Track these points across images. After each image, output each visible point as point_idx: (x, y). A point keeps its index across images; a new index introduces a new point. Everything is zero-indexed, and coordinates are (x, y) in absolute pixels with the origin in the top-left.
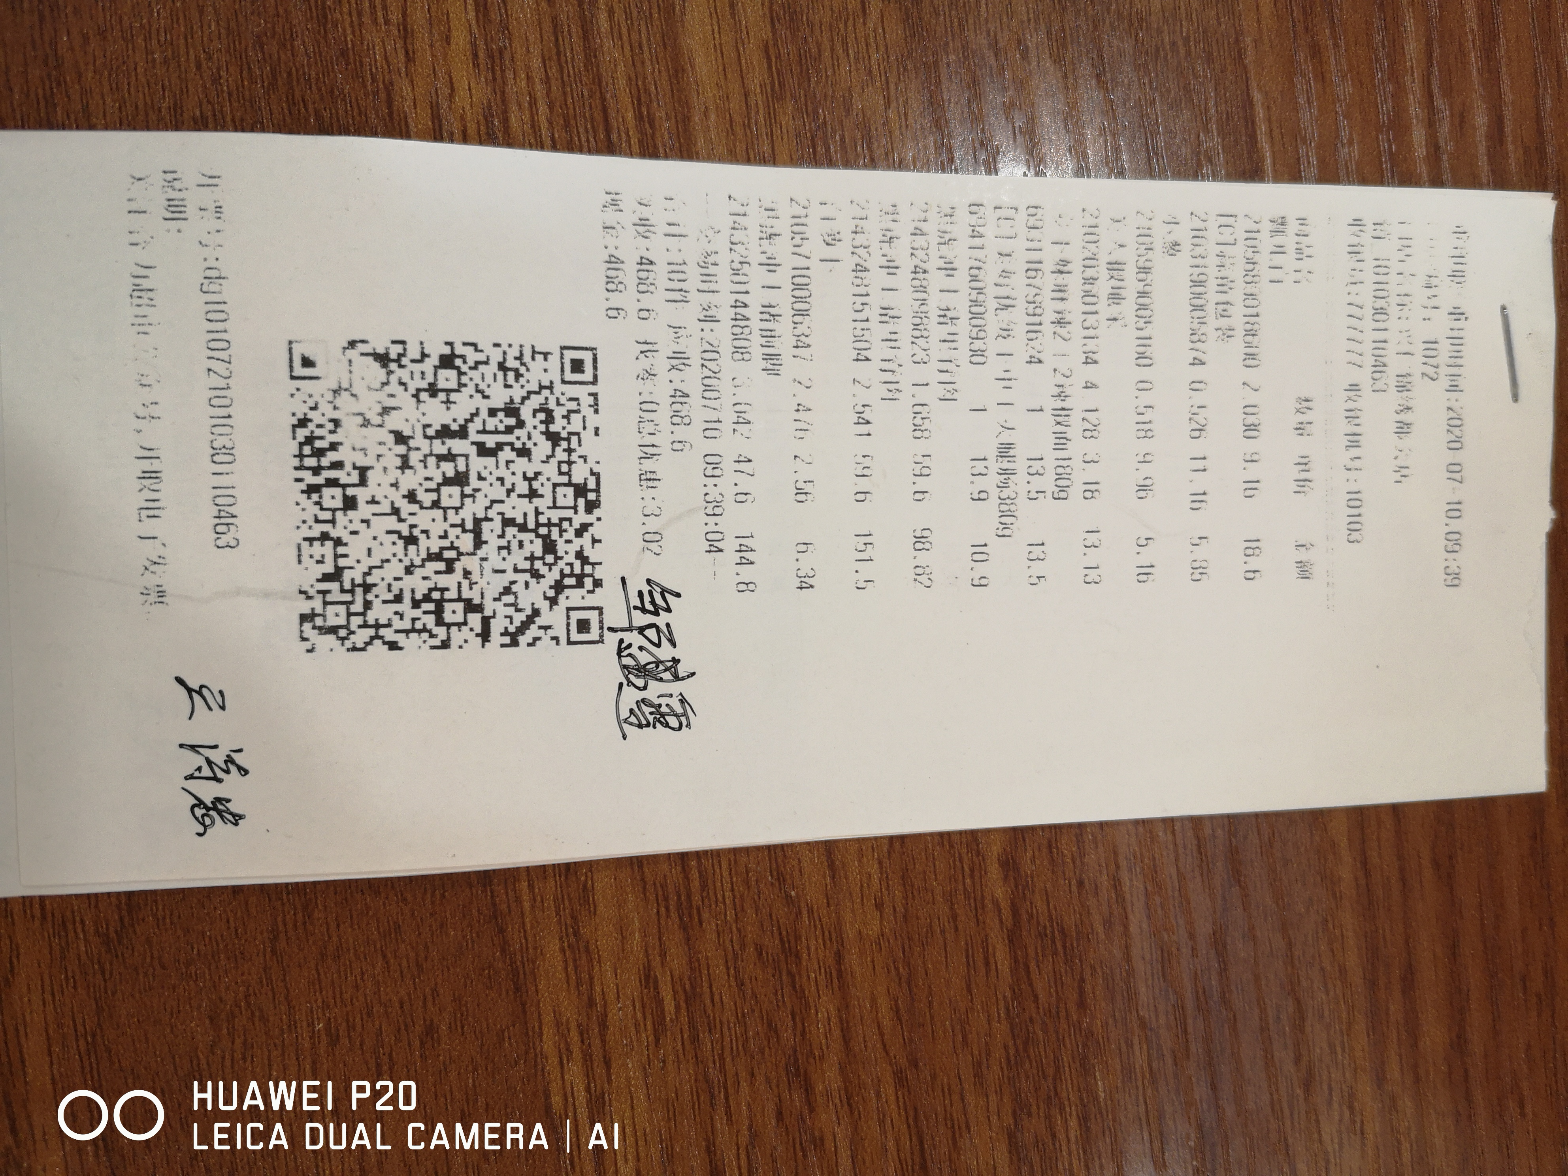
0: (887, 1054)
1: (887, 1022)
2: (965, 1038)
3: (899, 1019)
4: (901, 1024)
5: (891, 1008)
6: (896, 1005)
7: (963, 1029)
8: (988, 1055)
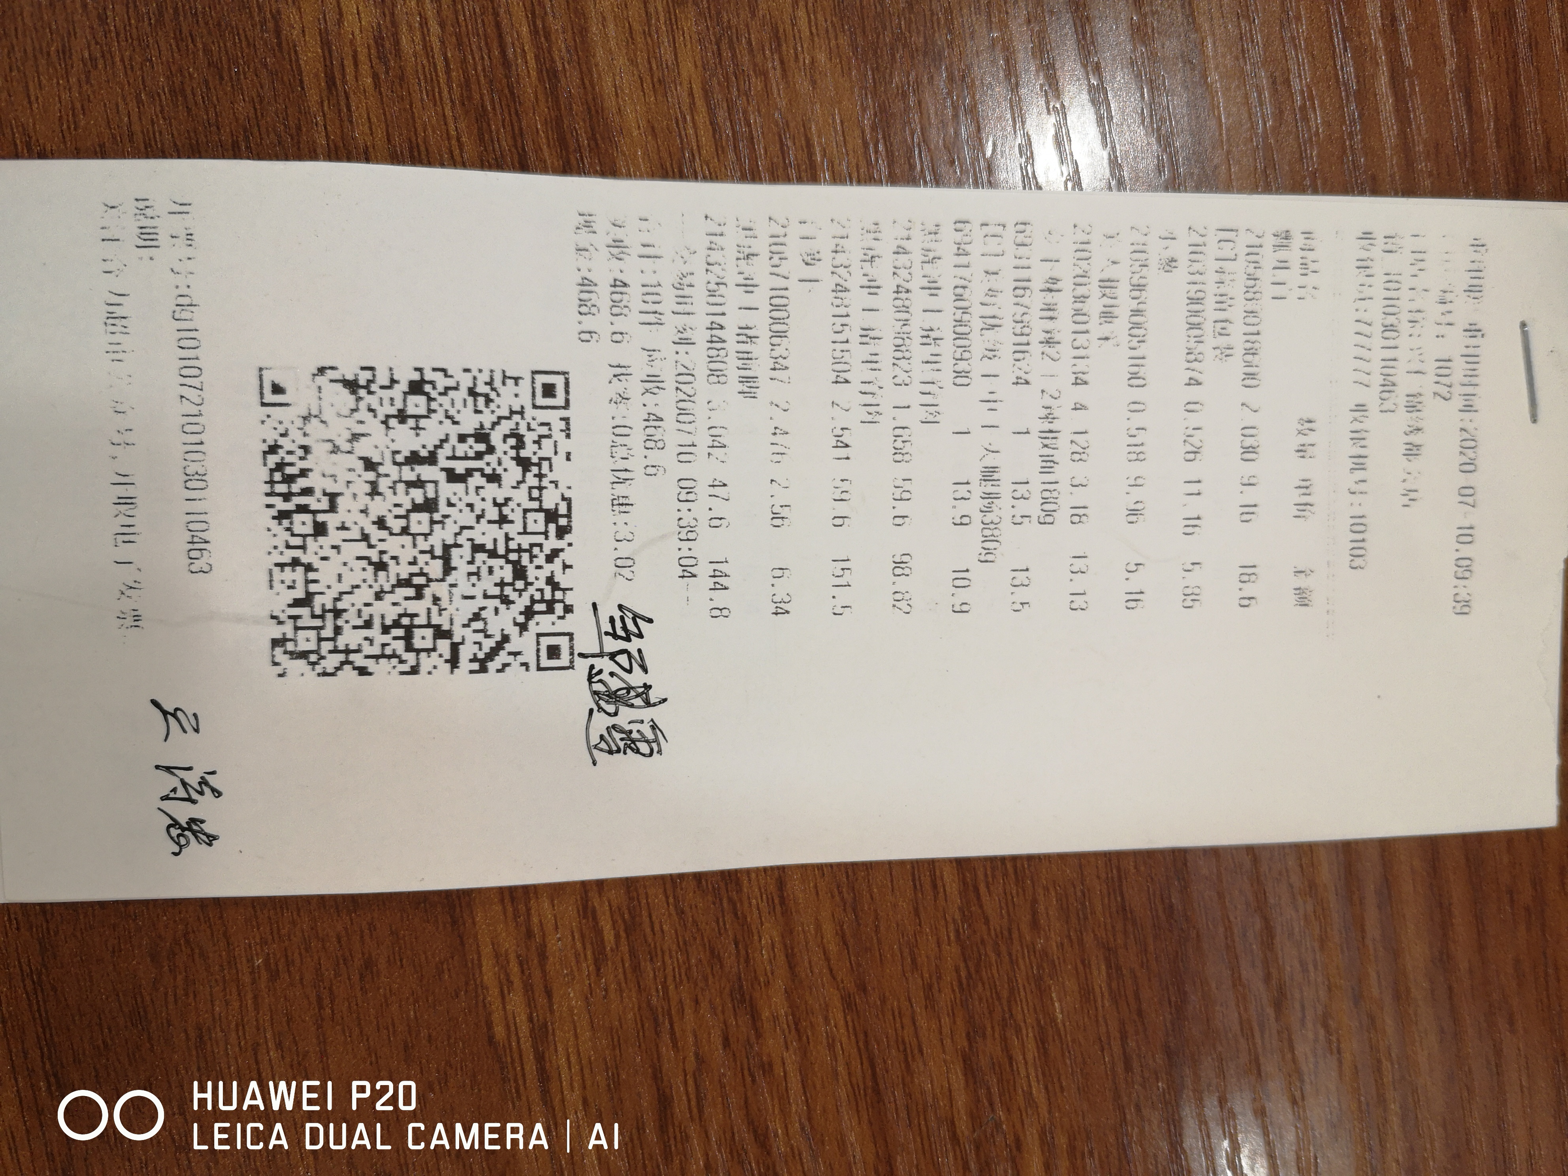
0: (834, 978)
1: (833, 948)
2: (914, 961)
3: (845, 943)
4: (848, 949)
5: (837, 933)
6: (842, 929)
7: (912, 953)
8: (939, 978)
